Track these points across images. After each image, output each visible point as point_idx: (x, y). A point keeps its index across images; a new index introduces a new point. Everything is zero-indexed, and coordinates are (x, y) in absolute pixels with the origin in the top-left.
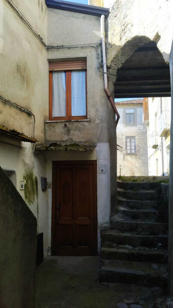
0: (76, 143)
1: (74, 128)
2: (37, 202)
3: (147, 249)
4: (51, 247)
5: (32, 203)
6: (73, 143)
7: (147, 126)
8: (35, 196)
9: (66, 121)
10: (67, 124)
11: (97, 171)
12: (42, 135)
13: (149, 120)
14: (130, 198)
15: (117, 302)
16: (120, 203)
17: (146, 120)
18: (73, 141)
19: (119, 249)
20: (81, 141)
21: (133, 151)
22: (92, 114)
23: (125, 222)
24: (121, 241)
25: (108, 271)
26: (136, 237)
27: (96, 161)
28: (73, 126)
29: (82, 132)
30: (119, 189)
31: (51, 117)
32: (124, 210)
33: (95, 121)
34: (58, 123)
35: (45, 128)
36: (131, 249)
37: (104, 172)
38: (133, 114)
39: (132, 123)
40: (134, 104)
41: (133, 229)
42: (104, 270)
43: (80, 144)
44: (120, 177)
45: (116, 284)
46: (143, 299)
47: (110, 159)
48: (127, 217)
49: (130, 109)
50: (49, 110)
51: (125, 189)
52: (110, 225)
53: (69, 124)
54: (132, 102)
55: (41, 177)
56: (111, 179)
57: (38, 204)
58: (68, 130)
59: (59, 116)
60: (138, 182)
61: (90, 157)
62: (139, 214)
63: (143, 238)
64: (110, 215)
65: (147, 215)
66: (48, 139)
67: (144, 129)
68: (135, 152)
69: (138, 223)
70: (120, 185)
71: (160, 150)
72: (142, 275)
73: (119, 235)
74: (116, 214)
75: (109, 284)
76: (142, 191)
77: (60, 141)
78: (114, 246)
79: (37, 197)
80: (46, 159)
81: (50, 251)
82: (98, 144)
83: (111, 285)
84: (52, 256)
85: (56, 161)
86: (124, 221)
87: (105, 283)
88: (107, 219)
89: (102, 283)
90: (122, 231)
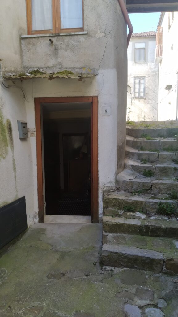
0: (67, 70)
1: (63, 46)
2: (13, 156)
3: (167, 218)
4: (39, 212)
5: (4, 158)
6: (63, 70)
7: (160, 64)
8: (9, 148)
9: (52, 34)
10: (54, 39)
11: (99, 112)
12: (17, 57)
13: (162, 56)
14: (142, 149)
15: (125, 303)
16: (129, 155)
17: (159, 56)
18: (62, 67)
19: (128, 219)
20: (75, 67)
21: (142, 95)
22: (91, 23)
23: (136, 182)
24: (130, 208)
25: (111, 252)
26: (151, 202)
27: (97, 97)
28: (63, 43)
29: (76, 53)
30: (128, 138)
31: (29, 31)
32: (134, 164)
33: (95, 34)
34: (40, 38)
35: (21, 47)
36: (144, 219)
37: (109, 113)
38: (144, 49)
39: (142, 60)
40: (145, 36)
41: (146, 190)
42: (106, 250)
43: (73, 72)
44: (129, 123)
45: (122, 269)
46: (163, 298)
47: (118, 95)
48: (138, 174)
49: (140, 43)
50: (28, 21)
51: (136, 137)
52: (115, 184)
53: (56, 40)
54: (144, 34)
55: (18, 121)
56: (118, 124)
57: (15, 158)
58: (55, 49)
59: (43, 29)
60: (152, 128)
61: (89, 92)
62: (154, 171)
63: (161, 204)
64: (115, 172)
65: (165, 171)
66: (26, 64)
67: (156, 67)
68: (144, 95)
69: (154, 182)
70: (130, 132)
71: (174, 91)
72: (161, 260)
73: (127, 199)
74: (123, 170)
75: (113, 268)
76: (158, 139)
77: (44, 67)
78: (120, 214)
79: (13, 149)
80: (24, 95)
81: (37, 217)
82: (100, 72)
83: (116, 270)
84: (40, 223)
85: (40, 98)
86: (135, 180)
87: (107, 267)
88: (112, 178)
89: (104, 267)
90: (131, 192)
